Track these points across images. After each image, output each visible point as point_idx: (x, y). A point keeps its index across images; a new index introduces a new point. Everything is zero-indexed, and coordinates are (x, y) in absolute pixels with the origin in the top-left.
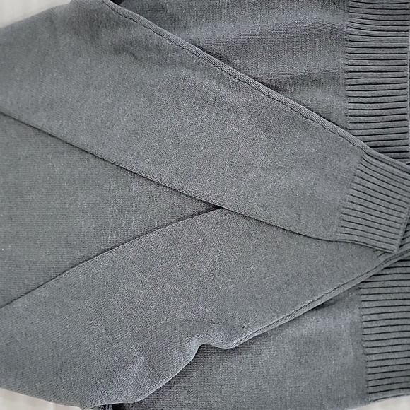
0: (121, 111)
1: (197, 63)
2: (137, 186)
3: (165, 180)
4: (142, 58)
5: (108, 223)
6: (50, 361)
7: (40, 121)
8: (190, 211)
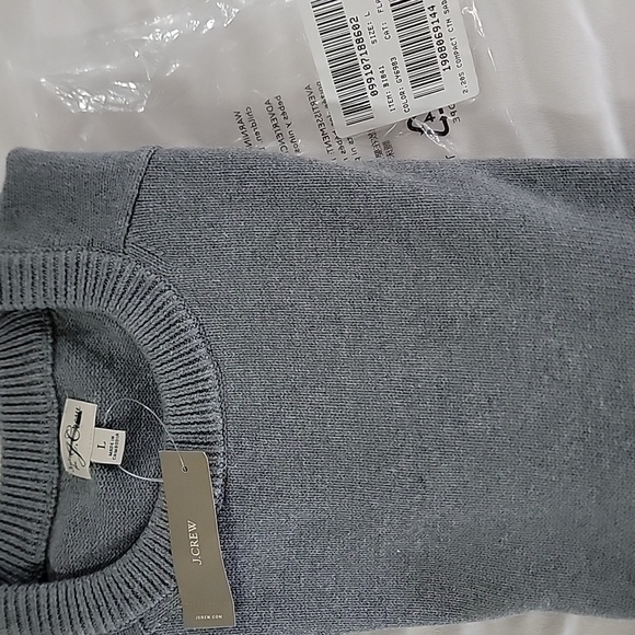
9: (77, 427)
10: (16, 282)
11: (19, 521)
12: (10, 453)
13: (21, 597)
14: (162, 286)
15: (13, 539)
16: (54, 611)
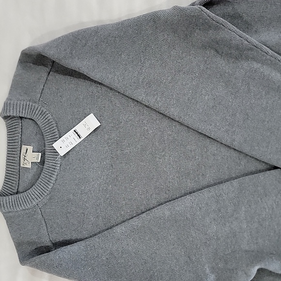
0: (204, 92)
1: (266, 60)
2: (213, 148)
3: (236, 145)
4: (223, 53)
5: (189, 174)
6: (141, 273)
7: (141, 96)
8: (253, 169)
9: (26, 153)
10: (8, 108)
11: (10, 181)
12: (8, 161)
13: (4, 200)
14: (47, 113)
15: (9, 186)
16: (13, 203)
